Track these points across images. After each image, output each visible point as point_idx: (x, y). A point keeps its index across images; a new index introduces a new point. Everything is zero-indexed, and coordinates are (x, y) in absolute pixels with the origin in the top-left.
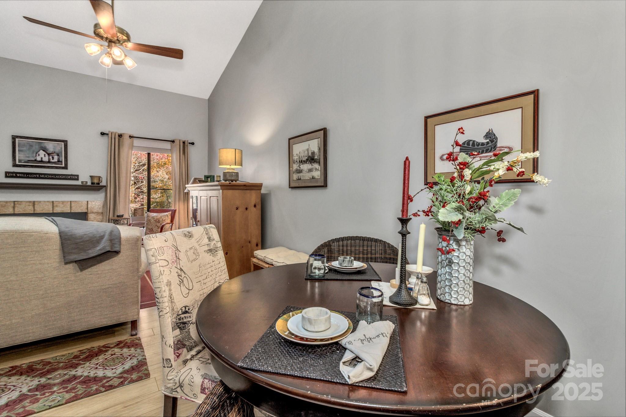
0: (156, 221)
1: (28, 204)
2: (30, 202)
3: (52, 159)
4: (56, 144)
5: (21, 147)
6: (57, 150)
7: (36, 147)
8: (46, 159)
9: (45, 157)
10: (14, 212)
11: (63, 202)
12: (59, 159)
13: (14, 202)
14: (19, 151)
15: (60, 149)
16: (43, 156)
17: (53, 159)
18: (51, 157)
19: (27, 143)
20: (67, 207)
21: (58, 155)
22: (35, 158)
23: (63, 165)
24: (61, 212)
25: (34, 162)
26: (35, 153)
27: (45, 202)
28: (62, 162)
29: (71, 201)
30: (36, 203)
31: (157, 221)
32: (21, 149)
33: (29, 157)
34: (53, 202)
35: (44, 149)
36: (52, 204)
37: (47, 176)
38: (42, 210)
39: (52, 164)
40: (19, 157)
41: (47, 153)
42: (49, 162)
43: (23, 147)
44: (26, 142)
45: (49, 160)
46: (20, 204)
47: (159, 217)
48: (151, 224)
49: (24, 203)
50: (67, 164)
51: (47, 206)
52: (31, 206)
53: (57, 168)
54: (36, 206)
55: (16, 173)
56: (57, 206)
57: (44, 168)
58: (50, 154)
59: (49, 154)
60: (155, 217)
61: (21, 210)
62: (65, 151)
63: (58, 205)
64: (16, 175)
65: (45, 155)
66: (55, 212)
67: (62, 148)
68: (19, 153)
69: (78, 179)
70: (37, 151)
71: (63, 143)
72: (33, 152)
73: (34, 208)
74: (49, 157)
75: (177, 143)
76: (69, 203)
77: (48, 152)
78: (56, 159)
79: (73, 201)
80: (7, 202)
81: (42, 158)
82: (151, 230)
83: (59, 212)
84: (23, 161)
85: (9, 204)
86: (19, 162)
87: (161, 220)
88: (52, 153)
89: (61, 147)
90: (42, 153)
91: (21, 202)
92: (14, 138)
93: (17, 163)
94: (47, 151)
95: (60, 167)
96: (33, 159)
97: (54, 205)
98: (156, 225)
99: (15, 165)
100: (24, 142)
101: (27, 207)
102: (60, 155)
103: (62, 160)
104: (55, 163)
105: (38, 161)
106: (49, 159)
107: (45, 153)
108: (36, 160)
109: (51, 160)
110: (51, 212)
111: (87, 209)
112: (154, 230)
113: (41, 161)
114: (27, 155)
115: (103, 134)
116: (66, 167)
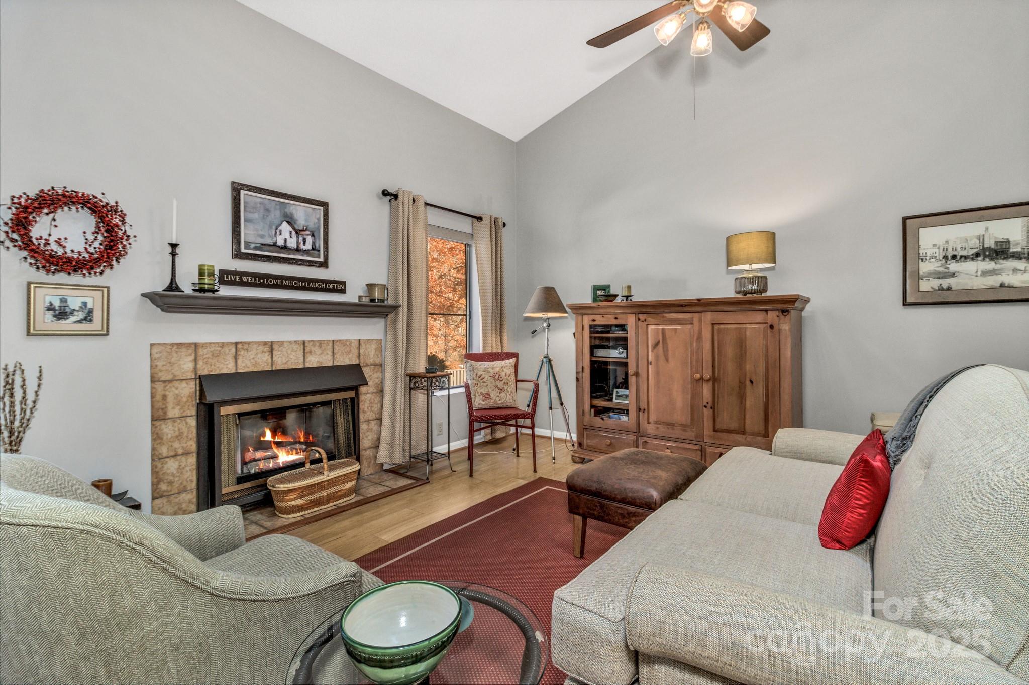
0: (493, 377)
1: (261, 348)
2: (265, 343)
3: (302, 243)
4: (310, 210)
5: (250, 212)
6: (311, 226)
7: (276, 215)
8: (292, 244)
9: (291, 237)
10: (236, 370)
11: (321, 343)
12: (314, 244)
13: (237, 344)
14: (245, 220)
15: (316, 221)
16: (287, 236)
17: (304, 244)
18: (301, 239)
19: (260, 203)
20: (327, 354)
21: (313, 235)
22: (274, 240)
23: (322, 260)
24: (318, 365)
25: (272, 249)
26: (274, 227)
27: (290, 342)
28: (319, 251)
29: (333, 341)
30: (275, 347)
31: (497, 377)
32: (251, 216)
33: (262, 237)
34: (304, 342)
35: (289, 221)
36: (302, 347)
37: (296, 283)
38: (286, 363)
39: (303, 256)
40: (245, 234)
41: (294, 229)
42: (298, 250)
43: (253, 213)
44: (260, 200)
45: (298, 246)
46: (247, 350)
47: (498, 369)
48: (485, 384)
49: (255, 346)
50: (327, 255)
51: (294, 354)
52: (267, 354)
53: (311, 264)
54: (274, 353)
55: (242, 274)
56: (310, 352)
57: (290, 263)
58: (300, 230)
59: (298, 232)
60: (490, 370)
61: (249, 364)
62: (324, 228)
63: (313, 349)
64: (241, 278)
65: (291, 233)
66: (308, 365)
67: (319, 219)
68: (245, 226)
69: (343, 291)
70: (277, 222)
71: (322, 208)
72: (270, 227)
73: (272, 358)
74: (298, 238)
75: (486, 221)
76: (331, 345)
77: (297, 227)
78: (308, 246)
79: (337, 341)
80: (223, 345)
81: (286, 241)
82: (487, 396)
83: (315, 365)
84: (252, 246)
85: (226, 350)
86: (245, 249)
87: (503, 374)
88: (303, 230)
89: (318, 216)
90: (286, 228)
91: (249, 343)
92: (237, 189)
93: (243, 250)
94: (295, 223)
95: (315, 262)
96: (269, 241)
97: (306, 351)
98: (496, 386)
99: (238, 255)
100: (255, 199)
101: (259, 356)
102: (315, 234)
103: (319, 247)
104: (306, 252)
105: (279, 247)
106: (298, 243)
107: (291, 229)
108: (275, 245)
109: (302, 247)
110: (301, 366)
111: (359, 357)
112: (492, 396)
113: (285, 248)
114: (261, 233)
115: (385, 193)
116: (324, 265)
